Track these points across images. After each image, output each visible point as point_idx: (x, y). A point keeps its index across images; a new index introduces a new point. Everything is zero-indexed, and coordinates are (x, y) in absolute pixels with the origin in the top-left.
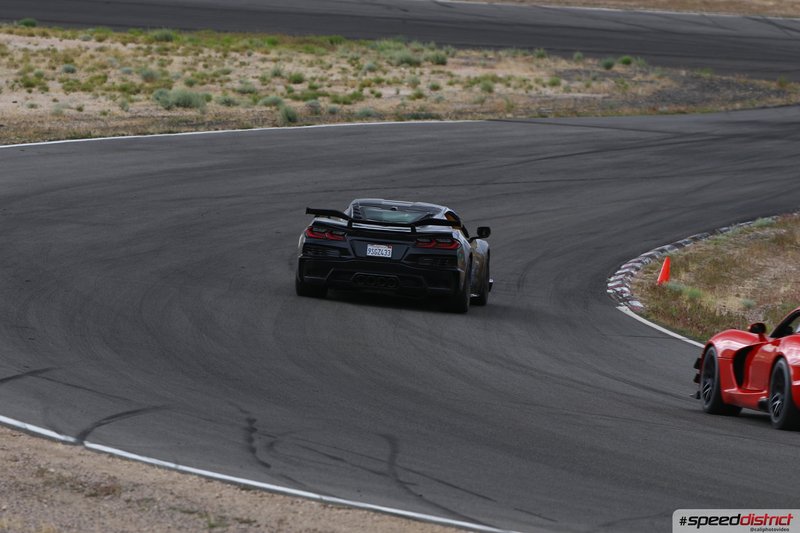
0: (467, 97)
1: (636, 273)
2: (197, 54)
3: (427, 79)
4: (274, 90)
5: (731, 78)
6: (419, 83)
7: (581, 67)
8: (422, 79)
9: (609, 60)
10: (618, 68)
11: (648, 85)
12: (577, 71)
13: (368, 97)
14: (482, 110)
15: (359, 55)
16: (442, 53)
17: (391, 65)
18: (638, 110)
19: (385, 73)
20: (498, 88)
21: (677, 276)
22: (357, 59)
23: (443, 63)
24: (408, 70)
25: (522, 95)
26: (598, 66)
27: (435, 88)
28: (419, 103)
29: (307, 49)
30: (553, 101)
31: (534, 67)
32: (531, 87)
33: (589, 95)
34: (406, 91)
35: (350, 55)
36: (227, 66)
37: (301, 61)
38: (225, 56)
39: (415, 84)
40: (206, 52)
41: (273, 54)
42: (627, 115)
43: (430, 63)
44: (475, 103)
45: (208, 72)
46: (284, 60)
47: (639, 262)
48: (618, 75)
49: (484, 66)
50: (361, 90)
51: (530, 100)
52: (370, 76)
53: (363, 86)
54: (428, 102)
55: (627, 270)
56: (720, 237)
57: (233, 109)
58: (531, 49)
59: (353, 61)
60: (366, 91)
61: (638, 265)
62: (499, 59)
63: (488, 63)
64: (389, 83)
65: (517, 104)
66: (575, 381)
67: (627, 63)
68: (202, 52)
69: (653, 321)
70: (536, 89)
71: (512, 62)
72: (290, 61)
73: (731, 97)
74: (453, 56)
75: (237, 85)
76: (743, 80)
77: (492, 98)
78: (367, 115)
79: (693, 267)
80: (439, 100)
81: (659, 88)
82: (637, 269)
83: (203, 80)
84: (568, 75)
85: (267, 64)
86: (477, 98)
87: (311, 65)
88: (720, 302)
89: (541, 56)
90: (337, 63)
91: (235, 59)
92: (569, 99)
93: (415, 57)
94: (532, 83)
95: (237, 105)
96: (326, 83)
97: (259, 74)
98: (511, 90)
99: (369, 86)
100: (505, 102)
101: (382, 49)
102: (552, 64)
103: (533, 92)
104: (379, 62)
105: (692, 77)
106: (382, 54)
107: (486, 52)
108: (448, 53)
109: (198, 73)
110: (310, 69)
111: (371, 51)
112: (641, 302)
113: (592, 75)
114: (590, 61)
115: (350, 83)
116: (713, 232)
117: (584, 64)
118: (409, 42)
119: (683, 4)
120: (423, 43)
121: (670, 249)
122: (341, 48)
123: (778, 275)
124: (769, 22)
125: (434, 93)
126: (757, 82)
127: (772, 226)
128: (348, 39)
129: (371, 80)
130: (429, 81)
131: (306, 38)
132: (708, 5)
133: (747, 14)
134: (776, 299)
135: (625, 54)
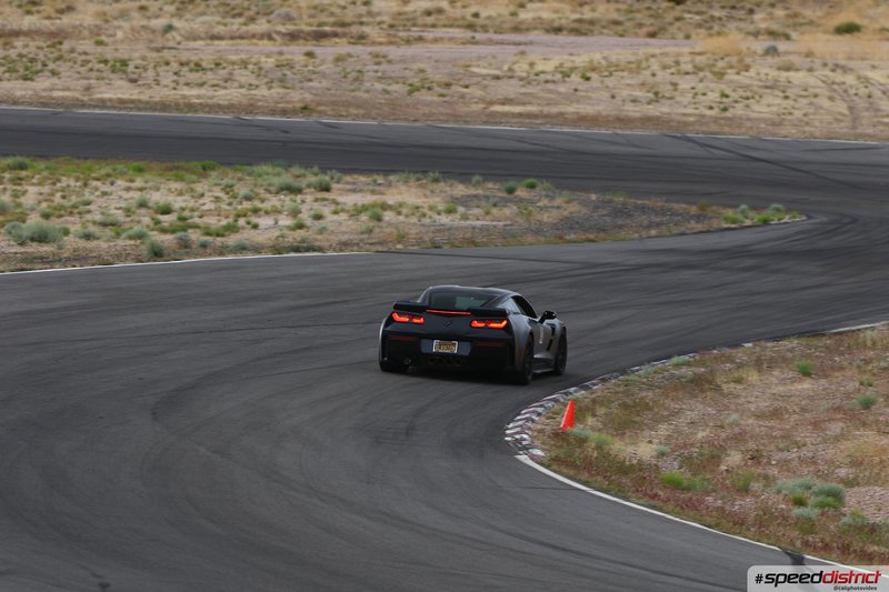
0: (354, 227)
1: (537, 419)
2: (54, 184)
3: (309, 207)
4: (139, 222)
5: (646, 202)
6: (300, 212)
7: (480, 192)
8: (304, 208)
9: (511, 183)
10: (521, 193)
11: (555, 210)
12: (475, 196)
13: (243, 228)
14: (373, 241)
15: (234, 182)
16: (327, 178)
17: (270, 192)
18: (542, 239)
19: (263, 201)
20: (388, 216)
21: (582, 420)
22: (233, 186)
23: (327, 189)
24: (288, 198)
25: (414, 224)
26: (499, 190)
27: (318, 217)
28: (300, 234)
29: (176, 176)
30: (449, 229)
31: (428, 193)
32: (424, 215)
33: (489, 223)
34: (285, 221)
35: (226, 181)
36: (87, 196)
37: (169, 190)
38: (85, 185)
39: (295, 213)
40: (65, 181)
41: (139, 183)
42: (531, 244)
43: (313, 190)
44: (362, 233)
45: (66, 203)
46: (151, 189)
47: (541, 406)
48: (522, 200)
49: (373, 192)
50: (236, 221)
51: (423, 230)
52: (247, 205)
53: (238, 216)
54: (310, 232)
55: (528, 415)
56: (631, 377)
57: (92, 244)
58: (425, 172)
59: (228, 189)
60: (242, 222)
61: (540, 410)
62: (390, 185)
63: (377, 188)
64: (267, 213)
65: (407, 234)
66: (466, 538)
67: (532, 186)
68: (59, 181)
69: (555, 471)
70: (430, 217)
71: (404, 188)
72: (158, 189)
73: (646, 223)
74: (338, 182)
75: (98, 217)
76: (660, 204)
77: (382, 227)
78: (242, 248)
79: (601, 411)
80: (322, 231)
81: (566, 213)
82: (539, 414)
83: (59, 212)
84: (465, 201)
85: (132, 194)
86: (364, 228)
87: (181, 194)
88: (630, 449)
89: (436, 181)
90: (210, 191)
91: (96, 189)
92: (467, 228)
93: (296, 183)
94: (425, 210)
95: (98, 239)
96: (196, 213)
97: (123, 205)
98: (401, 218)
99: (245, 216)
100: (394, 230)
101: (260, 175)
102: (448, 189)
103: (427, 221)
104: (256, 190)
105: (603, 201)
106: (260, 181)
107: (375, 177)
108: (332, 178)
109: (55, 204)
110: (179, 198)
111: (247, 178)
112: (543, 450)
113: (492, 201)
114: (490, 185)
115: (223, 213)
116: (624, 372)
117: (483, 189)
118: (290, 166)
119: (593, 120)
120: (306, 168)
121: (576, 392)
122: (214, 174)
123: (695, 421)
124: (689, 140)
125: (316, 222)
126: (676, 206)
127: (688, 364)
128: (222, 164)
129: (247, 210)
130: (311, 209)
131: (176, 164)
132: (622, 121)
133: (665, 132)
134: (692, 445)
135: (529, 176)
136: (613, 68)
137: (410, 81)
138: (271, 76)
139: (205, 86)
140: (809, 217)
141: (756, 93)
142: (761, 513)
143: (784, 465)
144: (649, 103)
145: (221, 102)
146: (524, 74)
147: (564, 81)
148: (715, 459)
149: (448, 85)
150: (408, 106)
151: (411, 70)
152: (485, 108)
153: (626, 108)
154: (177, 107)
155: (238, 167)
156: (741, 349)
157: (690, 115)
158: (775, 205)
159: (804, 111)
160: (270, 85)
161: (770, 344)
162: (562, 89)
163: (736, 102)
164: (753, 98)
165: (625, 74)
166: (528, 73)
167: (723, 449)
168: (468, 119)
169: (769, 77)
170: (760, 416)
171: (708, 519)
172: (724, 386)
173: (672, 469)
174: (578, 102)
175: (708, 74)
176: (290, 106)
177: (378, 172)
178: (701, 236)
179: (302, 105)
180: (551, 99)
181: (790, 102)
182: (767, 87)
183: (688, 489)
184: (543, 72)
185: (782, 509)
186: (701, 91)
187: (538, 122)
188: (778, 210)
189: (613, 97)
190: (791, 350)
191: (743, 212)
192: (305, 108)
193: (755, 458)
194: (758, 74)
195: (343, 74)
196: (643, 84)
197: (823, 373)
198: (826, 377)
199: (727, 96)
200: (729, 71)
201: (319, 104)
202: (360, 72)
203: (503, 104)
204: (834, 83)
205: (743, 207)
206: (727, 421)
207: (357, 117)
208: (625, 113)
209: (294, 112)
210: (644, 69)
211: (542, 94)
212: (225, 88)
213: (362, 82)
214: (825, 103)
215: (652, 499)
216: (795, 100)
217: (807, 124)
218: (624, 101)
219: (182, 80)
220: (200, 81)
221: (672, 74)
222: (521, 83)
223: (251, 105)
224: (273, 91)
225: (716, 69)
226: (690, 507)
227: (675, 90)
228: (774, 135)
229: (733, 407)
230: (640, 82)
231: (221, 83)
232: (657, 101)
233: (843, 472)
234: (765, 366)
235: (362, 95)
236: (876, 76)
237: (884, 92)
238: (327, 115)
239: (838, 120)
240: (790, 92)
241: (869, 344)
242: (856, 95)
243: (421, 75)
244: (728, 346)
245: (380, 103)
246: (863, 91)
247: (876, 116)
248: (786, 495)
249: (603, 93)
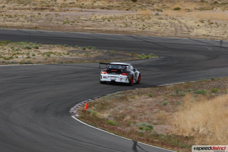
0: (42, 58)
5: (119, 52)
6: (30, 54)
7: (77, 49)
9: (84, 47)
10: (87, 50)
11: (95, 54)
12: (75, 50)
13: (14, 58)
14: (46, 61)
15: (14, 46)
16: (38, 45)
17: (23, 49)
18: (90, 62)
19: (21, 51)
20: (52, 55)
21: (91, 107)
23: (37, 48)
24: (27, 50)
25: (58, 57)
26: (82, 49)
27: (34, 55)
28: (29, 59)
30: (67, 59)
31: (63, 49)
32: (61, 55)
33: (77, 57)
34: (25, 56)
35: (12, 46)
39: (28, 54)
42: (86, 63)
43: (34, 48)
44: (44, 59)
48: (87, 52)
49: (49, 49)
51: (60, 59)
52: (16, 52)
54: (31, 59)
55: (77, 106)
56: (106, 97)
58: (63, 44)
59: (12, 48)
60: (14, 56)
61: (80, 105)
62: (54, 47)
63: (50, 48)
64: (21, 54)
65: (56, 60)
67: (90, 48)
70: (63, 56)
71: (57, 48)
73: (117, 58)
74: (41, 46)
76: (122, 53)
77: (50, 58)
79: (96, 105)
80: (34, 59)
81: (98, 55)
82: (80, 106)
84: (72, 52)
87: (0, 49)
89: (66, 46)
90: (8, 48)
92: (71, 58)
93: (30, 47)
96: (3, 54)
98: (55, 56)
99: (15, 55)
100: (53, 59)
101: (21, 44)
102: (69, 48)
103: (61, 57)
104: (19, 48)
105: (108, 52)
106: (21, 46)
107: (51, 45)
111: (18, 45)
112: (78, 115)
113: (79, 52)
114: (79, 48)
115: (10, 54)
116: (104, 95)
118: (29, 42)
119: (109, 31)
120: (33, 43)
121: (91, 100)
122: (9, 44)
123: (120, 107)
124: (132, 37)
125: (33, 57)
126: (126, 53)
127: (120, 94)
128: (12, 41)
129: (16, 53)
130: (33, 53)
132: (117, 32)
133: (126, 35)
134: (118, 114)
135: (90, 46)
136: (116, 18)
137: (64, 21)
138: (29, 19)
139: (11, 22)
140: (160, 57)
141: (152, 25)
144: (124, 27)
145: (15, 26)
146: (93, 19)
147: (103, 21)
148: (123, 118)
149: (73, 22)
150: (63, 27)
151: (65, 18)
152: (82, 28)
153: (119, 28)
154: (3, 27)
155: (16, 42)
156: (135, 90)
157: (134, 30)
158: (151, 54)
159: (164, 30)
160: (28, 21)
161: (142, 89)
162: (103, 23)
163: (147, 27)
164: (151, 26)
165: (119, 20)
167: (126, 115)
168: (77, 31)
169: (156, 21)
170: (137, 107)
172: (129, 99)
173: (112, 120)
174: (106, 27)
175: (140, 20)
176: (32, 27)
177: (52, 44)
179: (35, 27)
180: (99, 26)
181: (160, 27)
182: (155, 24)
183: (114, 125)
184: (98, 19)
185: (137, 130)
186: (138, 24)
187: (95, 32)
188: (152, 55)
189: (115, 26)
190: (148, 90)
192: (36, 27)
193: (134, 117)
194: (153, 20)
195: (47, 19)
196: (123, 22)
198: (156, 97)
199: (144, 26)
200: (146, 19)
201: (40, 26)
202: (51, 18)
203: (87, 27)
204: (172, 23)
205: (143, 54)
206: (128, 108)
207: (49, 30)
208: (118, 30)
209: (33, 28)
210: (124, 18)
211: (97, 25)
212: (16, 22)
213: (52, 21)
214: (169, 28)
215: (103, 128)
216: (162, 27)
217: (164, 33)
218: (118, 27)
219: (6, 20)
220: (10, 20)
221: (131, 20)
222: (92, 22)
223: (22, 26)
224: (29, 23)
225: (142, 19)
227: (131, 24)
228: (154, 36)
229: (131, 104)
230: (122, 22)
231: (16, 21)
232: (126, 27)
233: (155, 121)
234: (140, 94)
235: (51, 24)
236: (183, 21)
237: (185, 25)
238: (41, 29)
239: (172, 32)
240: (161, 25)
241: (168, 89)
242: (177, 26)
243: (67, 19)
244: (132, 89)
245: (56, 26)
246: (179, 25)
247: (182, 31)
248: (138, 127)
249: (113, 24)
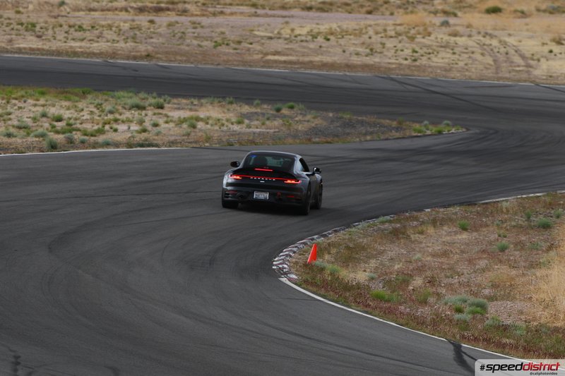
0: (179, 131)
1: (293, 255)
4: (42, 126)
5: (364, 118)
6: (144, 122)
7: (259, 110)
8: (147, 119)
9: (279, 105)
10: (285, 111)
11: (306, 123)
12: (256, 113)
13: (108, 131)
14: (189, 141)
15: (103, 102)
16: (162, 100)
17: (125, 109)
18: (298, 141)
19: (121, 114)
20: (200, 125)
21: (322, 257)
22: (102, 104)
23: (162, 107)
24: (136, 113)
25: (217, 130)
26: (271, 109)
27: (156, 125)
28: (144, 135)
29: (66, 97)
30: (239, 134)
31: (226, 111)
32: (223, 125)
33: (264, 130)
34: (135, 127)
35: (97, 101)
36: (9, 109)
37: (61, 106)
38: (8, 102)
39: (141, 122)
41: (42, 101)
42: (291, 144)
43: (152, 108)
44: (184, 136)
46: (49, 105)
47: (296, 247)
48: (285, 116)
49: (191, 110)
50: (104, 127)
51: (222, 134)
52: (110, 117)
53: (105, 124)
54: (150, 135)
55: (287, 253)
56: (353, 229)
57: (12, 140)
58: (224, 97)
59: (99, 106)
60: (107, 127)
61: (295, 249)
62: (202, 105)
63: (193, 107)
64: (123, 122)
65: (212, 137)
67: (292, 108)
69: (304, 289)
70: (227, 126)
71: (210, 107)
72: (54, 106)
73: (364, 132)
74: (169, 103)
75: (16, 123)
76: (374, 120)
77: (196, 132)
78: (107, 144)
79: (334, 251)
80: (158, 134)
81: (313, 125)
82: (294, 252)
84: (250, 116)
85: (37, 108)
86: (185, 132)
87: (68, 109)
89: (231, 103)
90: (87, 107)
91: (15, 105)
92: (250, 133)
93: (142, 103)
94: (224, 122)
95: (15, 137)
96: (78, 121)
97: (32, 115)
98: (209, 126)
99: (109, 123)
100: (204, 134)
101: (119, 98)
102: (238, 108)
103: (225, 128)
104: (116, 107)
105: (337, 117)
106: (119, 101)
107: (192, 100)
108: (165, 101)
110: (68, 112)
111: (111, 99)
112: (296, 275)
113: (266, 116)
114: (265, 106)
115: (95, 121)
116: (348, 226)
117: (261, 109)
118: (138, 93)
119: (332, 66)
120: (148, 94)
121: (318, 238)
122: (89, 96)
123: (394, 256)
124: (392, 79)
125: (154, 128)
126: (383, 121)
127: (390, 222)
128: (96, 90)
129: (110, 120)
130: (151, 120)
131: (66, 90)
132: (349, 67)
133: (377, 74)
134: (391, 273)
135: (290, 101)
136: (344, 33)
137: (215, 39)
138: (126, 34)
139: (85, 41)
140: (468, 130)
141: (435, 50)
142: (435, 317)
143: (450, 287)
144: (367, 56)
145: (95, 51)
146: (288, 36)
147: (313, 41)
148: (406, 282)
149: (239, 42)
150: (214, 55)
151: (216, 32)
152: (262, 58)
154: (67, 54)
155: (105, 92)
156: (423, 213)
157: (393, 64)
158: (446, 122)
159: (465, 62)
160: (126, 41)
161: (442, 210)
162: (312, 46)
163: (422, 56)
164: (433, 53)
165: (352, 37)
166: (290, 35)
167: (411, 276)
168: (252, 64)
169: (444, 41)
170: (434, 255)
171: (401, 321)
172: (412, 236)
173: (378, 288)
174: (322, 54)
175: (405, 38)
176: (139, 54)
177: (194, 97)
178: (399, 141)
179: (146, 54)
180: (304, 52)
181: (457, 56)
182: (442, 47)
183: (388, 301)
184: (300, 35)
185: (448, 315)
186: (401, 48)
187: (296, 66)
188: (448, 125)
189: (344, 51)
190: (456, 213)
191: (425, 126)
192: (148, 56)
193: (432, 282)
194: (436, 38)
195: (172, 34)
196: (363, 43)
197: (476, 228)
198: (477, 231)
199: (416, 52)
200: (418, 36)
201: (157, 53)
202: (183, 33)
203: (274, 55)
204: (484, 45)
205: (426, 122)
206: (414, 258)
207: (181, 61)
208: (351, 62)
209: (141, 58)
210: (364, 34)
211: (298, 49)
212: (98, 42)
213: (184, 39)
214: (478, 56)
215: (366, 307)
216: (460, 55)
217: (467, 70)
218: (351, 54)
219: (70, 37)
220: (81, 38)
221: (382, 37)
222: (286, 42)
223: (114, 53)
224: (128, 44)
225: (409, 35)
226: (389, 313)
227: (384, 48)
228: (446, 77)
229: (417, 249)
230: (361, 42)
231: (96, 39)
232: (372, 55)
233: (487, 292)
234: (438, 223)
235: (184, 47)
236: (511, 41)
237: (516, 51)
238: (162, 60)
239: (487, 68)
240: (456, 50)
241: (504, 210)
242: (498, 52)
243: (222, 36)
244: (415, 211)
245: (196, 53)
246: (502, 50)
247: (511, 66)
248: (451, 306)
249: (337, 49)
